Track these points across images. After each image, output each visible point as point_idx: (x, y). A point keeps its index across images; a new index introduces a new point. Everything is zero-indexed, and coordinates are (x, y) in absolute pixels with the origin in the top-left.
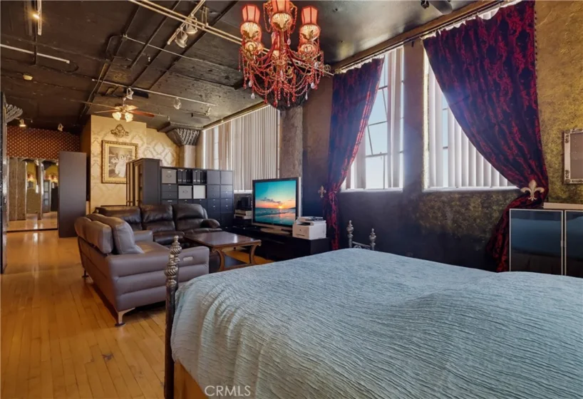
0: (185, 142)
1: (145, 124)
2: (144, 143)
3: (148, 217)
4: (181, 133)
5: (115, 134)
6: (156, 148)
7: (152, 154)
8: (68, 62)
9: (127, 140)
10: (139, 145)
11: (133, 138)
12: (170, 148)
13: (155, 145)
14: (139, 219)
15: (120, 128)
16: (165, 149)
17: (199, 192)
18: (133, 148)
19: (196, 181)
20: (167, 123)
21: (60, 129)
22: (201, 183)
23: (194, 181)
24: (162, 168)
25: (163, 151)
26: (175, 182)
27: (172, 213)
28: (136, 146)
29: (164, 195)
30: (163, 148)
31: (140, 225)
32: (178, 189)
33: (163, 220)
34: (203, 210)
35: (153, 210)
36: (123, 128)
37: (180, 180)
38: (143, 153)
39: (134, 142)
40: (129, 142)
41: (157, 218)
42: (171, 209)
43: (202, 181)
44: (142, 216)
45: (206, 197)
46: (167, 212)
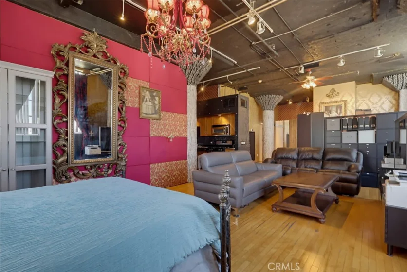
0: (399, 87)
1: (354, 82)
2: (353, 98)
3: (302, 156)
4: (391, 80)
5: (329, 96)
6: (371, 99)
7: (367, 105)
8: (260, 68)
9: (338, 99)
10: (348, 101)
11: (343, 96)
12: (387, 96)
13: (370, 97)
14: (295, 157)
15: (333, 90)
16: (381, 98)
17: (367, 137)
18: (343, 104)
19: (362, 126)
20: (372, 76)
21: (308, 100)
22: (370, 128)
23: (360, 126)
24: (326, 118)
25: (380, 100)
26: (339, 129)
27: (322, 154)
28: (345, 102)
29: (328, 141)
30: (379, 98)
31: (296, 161)
32: (342, 134)
33: (313, 159)
34: (358, 154)
35: (308, 151)
36: (335, 91)
37: (345, 127)
38: (352, 106)
39: (343, 99)
40: (339, 100)
41: (307, 157)
42: (322, 151)
43: (372, 126)
44: (298, 154)
45: (376, 142)
46: (318, 153)
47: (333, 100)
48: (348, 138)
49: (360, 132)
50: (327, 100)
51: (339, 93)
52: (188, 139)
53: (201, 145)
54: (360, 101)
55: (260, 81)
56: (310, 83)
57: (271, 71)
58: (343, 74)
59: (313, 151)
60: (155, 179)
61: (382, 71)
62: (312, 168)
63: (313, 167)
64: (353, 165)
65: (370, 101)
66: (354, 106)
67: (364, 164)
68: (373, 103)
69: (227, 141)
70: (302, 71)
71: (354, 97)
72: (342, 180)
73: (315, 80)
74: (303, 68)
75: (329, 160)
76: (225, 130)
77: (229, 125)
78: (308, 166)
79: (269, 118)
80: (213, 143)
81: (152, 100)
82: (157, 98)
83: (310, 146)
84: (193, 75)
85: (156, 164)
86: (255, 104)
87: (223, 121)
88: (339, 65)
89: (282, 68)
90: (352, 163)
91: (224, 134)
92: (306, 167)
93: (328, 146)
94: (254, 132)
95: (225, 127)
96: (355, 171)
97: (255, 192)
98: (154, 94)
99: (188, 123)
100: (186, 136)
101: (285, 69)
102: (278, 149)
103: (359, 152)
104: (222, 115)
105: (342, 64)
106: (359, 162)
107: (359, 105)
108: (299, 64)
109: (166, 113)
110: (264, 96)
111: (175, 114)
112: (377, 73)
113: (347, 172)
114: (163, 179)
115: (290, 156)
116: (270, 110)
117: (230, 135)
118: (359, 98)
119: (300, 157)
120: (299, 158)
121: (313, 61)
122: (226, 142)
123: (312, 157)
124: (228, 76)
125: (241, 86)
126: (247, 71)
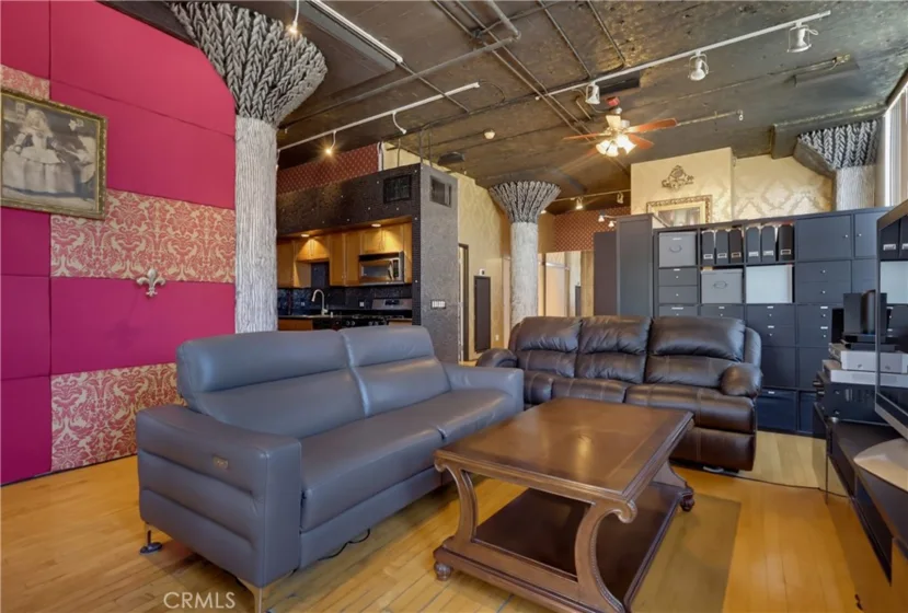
0: (836, 163)
2: (725, 189)
3: (589, 342)
4: (817, 142)
5: (668, 186)
6: (768, 196)
7: (759, 209)
8: (476, 85)
9: (690, 192)
10: (715, 197)
11: (701, 186)
12: (806, 188)
13: (767, 190)
14: (572, 343)
15: (678, 171)
16: (792, 193)
17: (769, 285)
18: (702, 204)
19: (756, 254)
20: (772, 130)
21: (620, 201)
22: (777, 260)
23: (751, 254)
24: (659, 231)
25: (788, 198)
26: (692, 263)
27: (644, 336)
28: (708, 200)
29: (664, 295)
30: (787, 193)
31: (574, 356)
32: (700, 277)
33: (621, 351)
34: (746, 336)
35: (606, 327)
36: (682, 172)
37: (708, 257)
38: (724, 211)
39: (703, 194)
40: (694, 195)
41: (605, 345)
42: (647, 328)
43: (781, 253)
44: (580, 336)
45: (794, 301)
46: (636, 334)
47: (679, 195)
48: (718, 288)
49: (749, 270)
50: (665, 195)
51: (690, 178)
52: (239, 289)
53: (336, 312)
54: (742, 202)
55: (490, 135)
56: (617, 140)
57: (511, 103)
58: (703, 120)
59: (620, 327)
60: (75, 429)
61: (797, 118)
62: (618, 379)
63: (621, 374)
64: (736, 369)
65: (765, 200)
66: (729, 210)
67: (764, 366)
68: (772, 205)
69: (401, 300)
70: (594, 100)
71: (729, 187)
72: (703, 421)
73: (632, 130)
74: (596, 90)
75: (664, 353)
76: (391, 269)
77: (403, 253)
78: (605, 373)
79: (524, 241)
80: (366, 306)
81: (63, 142)
82: (89, 142)
83: (614, 313)
84: (255, 85)
85: (84, 375)
86: (491, 205)
87: (389, 242)
88: (693, 78)
89: (542, 92)
90: (730, 364)
91: (388, 278)
92: (599, 377)
93: (663, 312)
94: (488, 279)
95: (391, 260)
96: (742, 390)
97: (398, 483)
98: (73, 125)
99: (240, 238)
100: (227, 279)
101: (550, 94)
102: (527, 320)
103: (750, 330)
104: (384, 226)
105: (699, 75)
106: (750, 361)
107: (741, 211)
108: (587, 79)
109: (135, 197)
110: (512, 184)
111: (179, 203)
112: (786, 123)
113: (717, 395)
114: (117, 425)
115: (556, 341)
116: (527, 221)
117: (406, 281)
118: (739, 192)
119: (584, 343)
120: (582, 348)
121: (621, 68)
122: (396, 303)
123: (618, 344)
124: (394, 112)
125: (442, 149)
126: (445, 98)
